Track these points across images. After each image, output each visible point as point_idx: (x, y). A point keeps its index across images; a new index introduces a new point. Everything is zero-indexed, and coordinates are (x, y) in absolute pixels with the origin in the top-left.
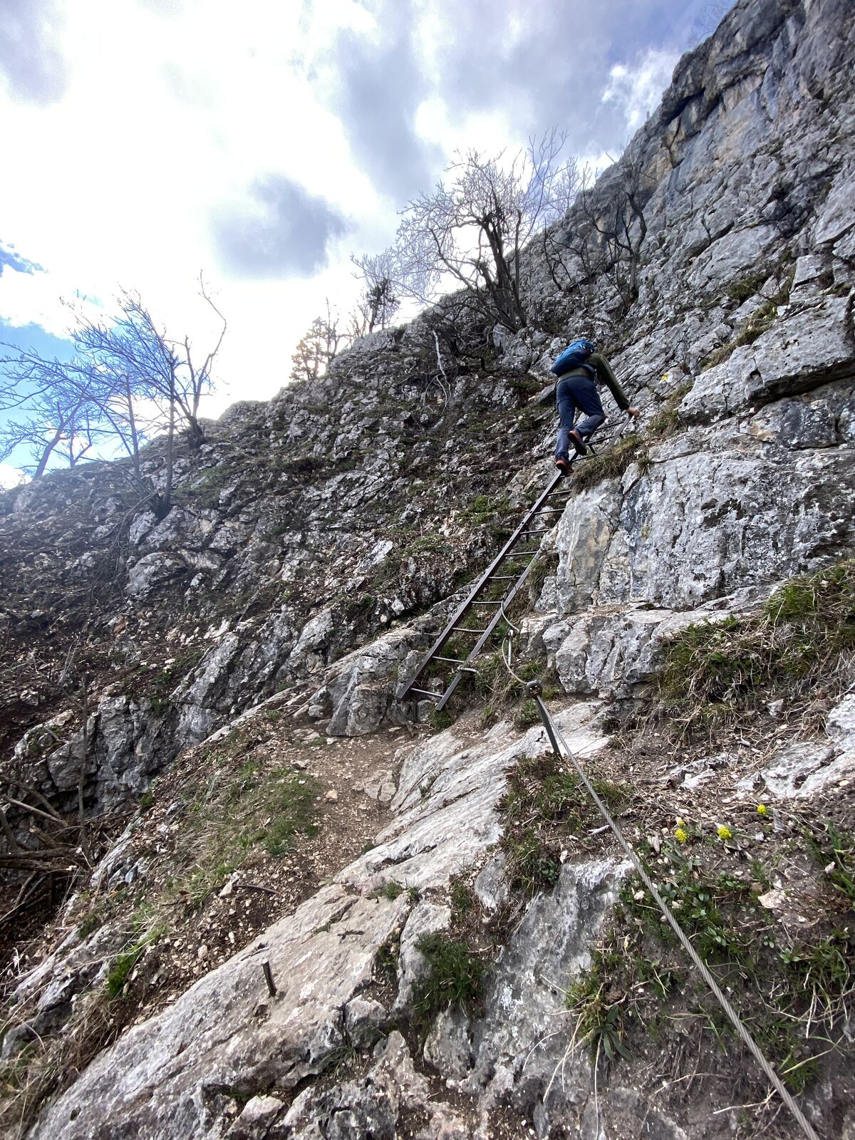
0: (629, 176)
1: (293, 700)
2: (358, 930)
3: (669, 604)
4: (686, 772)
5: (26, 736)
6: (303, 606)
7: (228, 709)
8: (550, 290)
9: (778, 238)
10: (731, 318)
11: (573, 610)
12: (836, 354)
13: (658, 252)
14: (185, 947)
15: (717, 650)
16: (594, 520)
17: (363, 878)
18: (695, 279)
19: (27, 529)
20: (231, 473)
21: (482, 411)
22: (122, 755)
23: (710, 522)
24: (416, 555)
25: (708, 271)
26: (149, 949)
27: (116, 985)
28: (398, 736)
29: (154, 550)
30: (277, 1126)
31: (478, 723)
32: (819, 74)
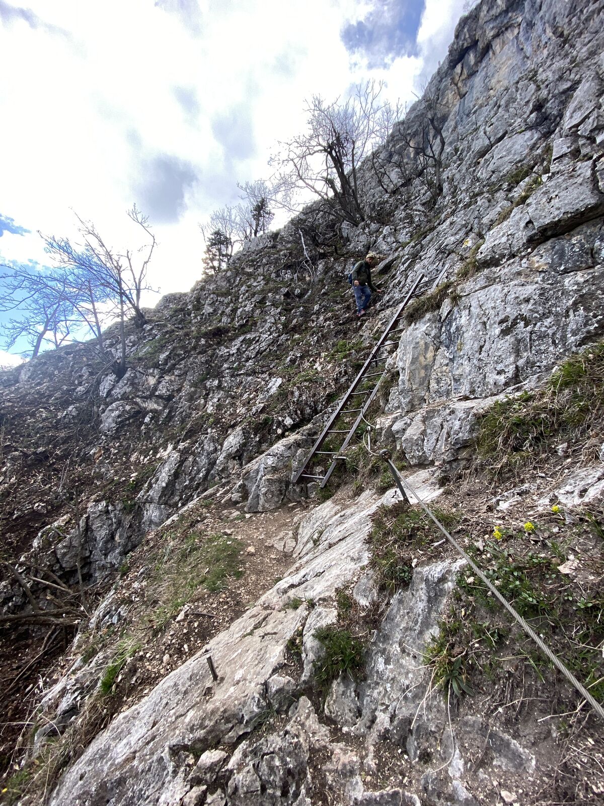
0: (430, 107)
1: (221, 492)
2: (273, 632)
3: (481, 395)
4: (499, 500)
5: (40, 534)
6: (223, 428)
7: (176, 504)
8: (380, 194)
9: (540, 139)
10: (510, 195)
11: (412, 408)
12: (587, 201)
13: (455, 158)
14: (154, 657)
15: (516, 415)
16: (422, 343)
17: (275, 600)
18: (483, 174)
19: (30, 394)
20: (166, 343)
21: (338, 283)
22: (106, 542)
23: (505, 332)
24: (299, 385)
25: (491, 167)
26: (129, 660)
27: (107, 686)
28: (295, 509)
29: (117, 399)
30: (223, 770)
31: (351, 493)
32: (560, 20)
